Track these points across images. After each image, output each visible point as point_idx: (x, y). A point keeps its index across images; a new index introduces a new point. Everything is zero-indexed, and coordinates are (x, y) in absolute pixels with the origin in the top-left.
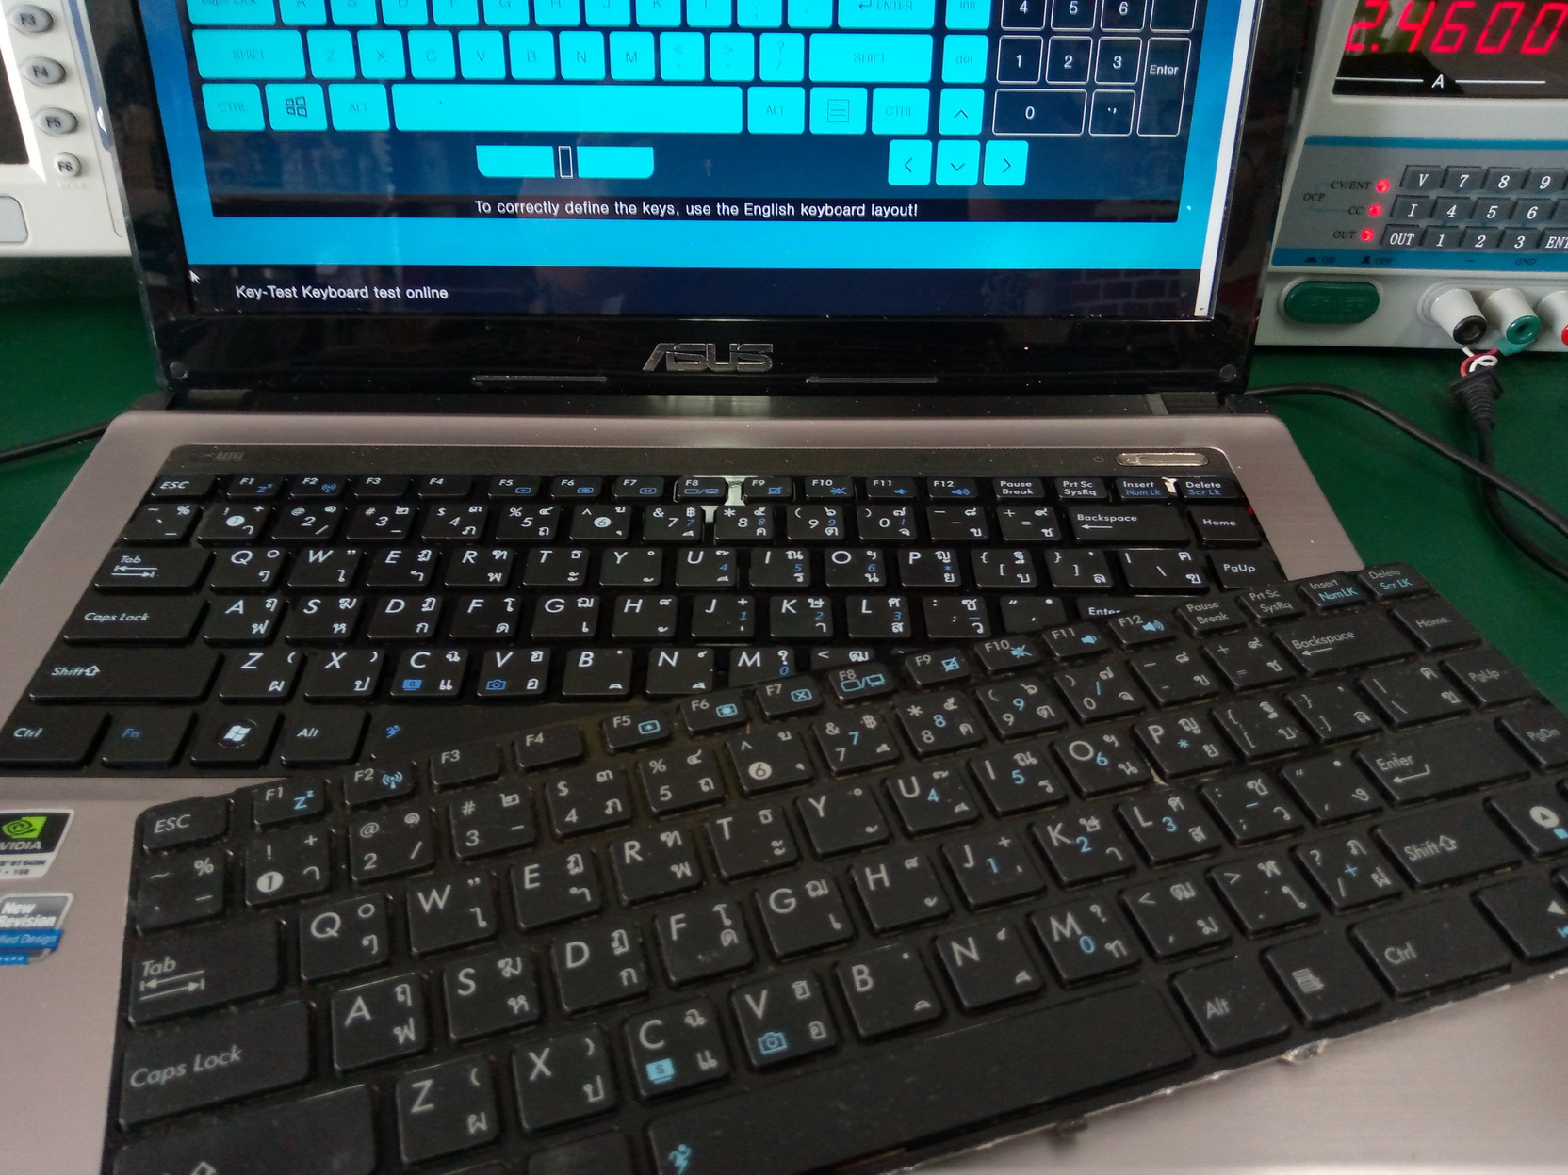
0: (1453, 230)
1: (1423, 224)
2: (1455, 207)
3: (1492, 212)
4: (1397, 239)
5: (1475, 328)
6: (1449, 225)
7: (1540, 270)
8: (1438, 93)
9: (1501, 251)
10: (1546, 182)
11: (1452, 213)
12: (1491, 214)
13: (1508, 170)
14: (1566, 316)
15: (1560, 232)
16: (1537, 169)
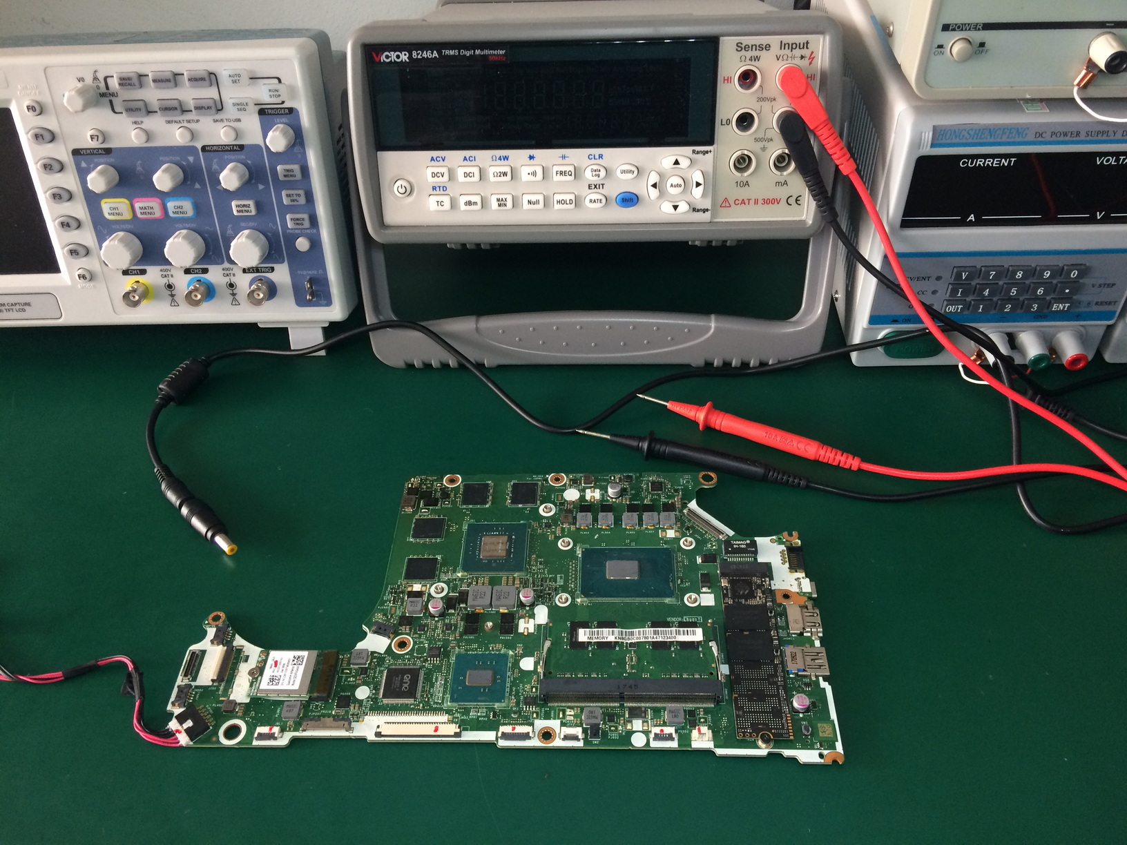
0: (988, 302)
1: (968, 299)
2: (988, 290)
3: (1014, 291)
4: (951, 308)
6: (986, 299)
7: (1052, 322)
8: (971, 224)
9: (1022, 311)
10: (1047, 274)
11: (986, 293)
12: (1013, 293)
13: (1022, 268)
14: (1070, 349)
15: (1060, 300)
16: (1040, 266)
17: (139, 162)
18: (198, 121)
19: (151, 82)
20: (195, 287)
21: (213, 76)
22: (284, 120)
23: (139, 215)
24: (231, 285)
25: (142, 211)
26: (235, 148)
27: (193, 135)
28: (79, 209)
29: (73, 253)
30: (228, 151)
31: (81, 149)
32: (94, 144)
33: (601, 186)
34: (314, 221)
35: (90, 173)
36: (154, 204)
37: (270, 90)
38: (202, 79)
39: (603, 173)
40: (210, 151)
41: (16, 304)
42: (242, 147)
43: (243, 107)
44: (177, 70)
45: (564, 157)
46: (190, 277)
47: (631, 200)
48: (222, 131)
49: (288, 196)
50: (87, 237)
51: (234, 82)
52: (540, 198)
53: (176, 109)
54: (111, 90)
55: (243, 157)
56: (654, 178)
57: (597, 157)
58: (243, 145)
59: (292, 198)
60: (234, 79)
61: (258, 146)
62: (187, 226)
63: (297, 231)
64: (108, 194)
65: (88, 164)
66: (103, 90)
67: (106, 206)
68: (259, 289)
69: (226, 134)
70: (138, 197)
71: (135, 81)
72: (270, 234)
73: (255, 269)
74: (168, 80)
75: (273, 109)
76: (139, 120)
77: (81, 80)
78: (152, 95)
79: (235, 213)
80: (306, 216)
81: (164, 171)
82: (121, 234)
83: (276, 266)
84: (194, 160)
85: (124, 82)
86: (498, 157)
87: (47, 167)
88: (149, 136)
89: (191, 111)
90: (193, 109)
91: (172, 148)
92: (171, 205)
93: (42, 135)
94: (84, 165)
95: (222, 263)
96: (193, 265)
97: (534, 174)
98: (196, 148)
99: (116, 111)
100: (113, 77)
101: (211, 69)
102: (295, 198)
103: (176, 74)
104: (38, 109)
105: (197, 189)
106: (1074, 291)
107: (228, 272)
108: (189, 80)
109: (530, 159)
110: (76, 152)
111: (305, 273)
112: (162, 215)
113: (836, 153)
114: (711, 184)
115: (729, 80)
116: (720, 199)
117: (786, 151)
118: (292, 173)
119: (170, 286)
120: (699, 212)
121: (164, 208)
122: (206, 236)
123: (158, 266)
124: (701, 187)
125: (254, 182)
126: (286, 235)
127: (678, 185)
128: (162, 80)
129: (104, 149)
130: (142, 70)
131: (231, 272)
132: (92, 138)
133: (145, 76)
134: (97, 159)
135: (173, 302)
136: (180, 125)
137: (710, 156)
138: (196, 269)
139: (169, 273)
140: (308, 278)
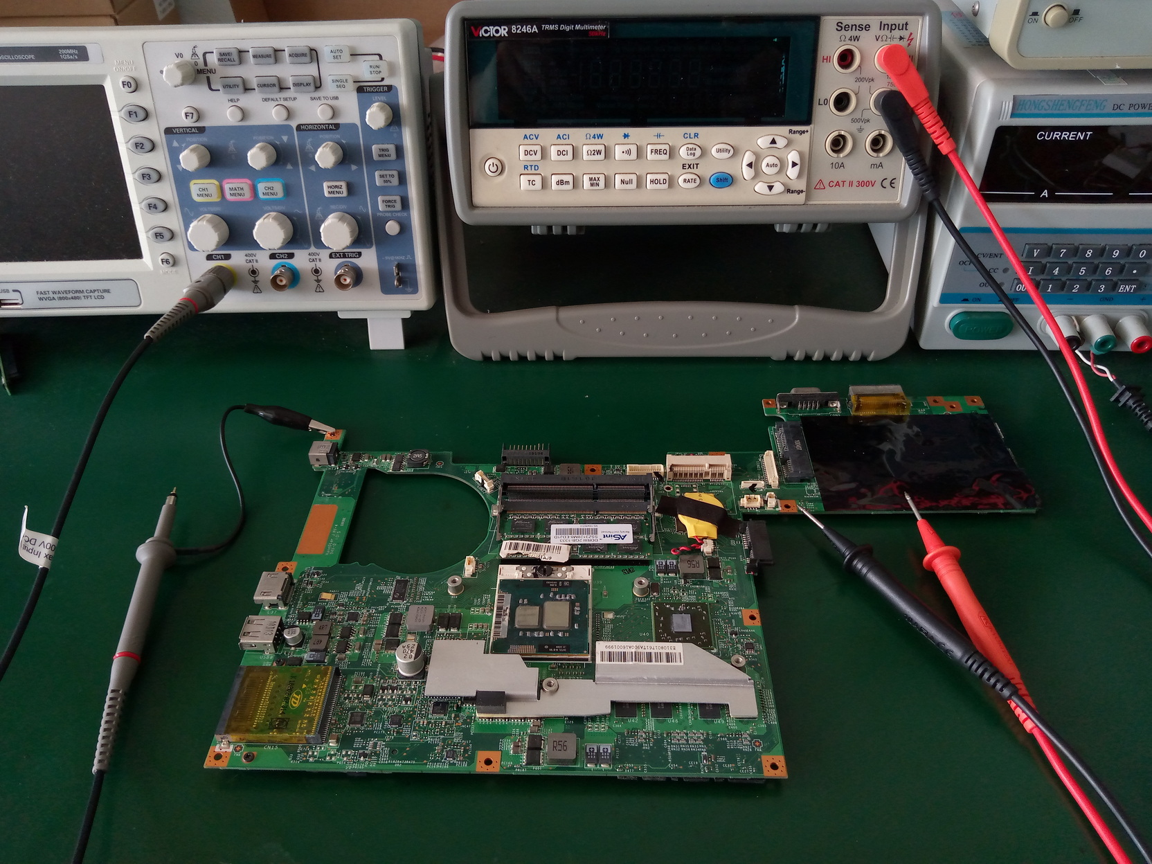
0: (1057, 282)
1: (1039, 277)
2: (1058, 268)
3: (1083, 270)
4: (1021, 287)
5: (1074, 343)
6: (1055, 278)
7: (1115, 304)
8: (1044, 200)
9: (1089, 293)
10: (1116, 254)
11: (1056, 272)
12: (1082, 272)
13: (1092, 247)
14: (1134, 331)
15: (1127, 282)
16: (1109, 245)
17: (231, 142)
18: (295, 99)
19: (251, 57)
20: (281, 271)
21: (313, 53)
22: (383, 97)
23: (228, 197)
24: (316, 271)
25: (232, 192)
26: (331, 127)
27: (290, 114)
28: (166, 191)
29: (158, 236)
30: (321, 130)
31: (174, 128)
32: (188, 123)
33: (695, 166)
34: (405, 204)
35: (181, 152)
36: (243, 184)
37: (371, 67)
38: (304, 55)
39: (698, 152)
40: (305, 130)
41: (95, 291)
42: (337, 126)
43: (343, 83)
44: (277, 46)
45: (659, 136)
46: (275, 262)
47: (726, 180)
48: (319, 111)
49: (381, 176)
50: (172, 220)
51: (336, 58)
52: (634, 178)
53: (274, 85)
54: (208, 68)
55: (338, 136)
56: (750, 158)
57: (692, 135)
58: (339, 124)
59: (385, 179)
60: (335, 55)
61: (354, 125)
62: (277, 208)
63: (388, 215)
64: (198, 174)
65: (181, 143)
66: (201, 65)
67: (195, 187)
68: (346, 273)
69: (323, 112)
70: (229, 178)
71: (235, 56)
72: (359, 218)
73: (342, 253)
74: (269, 56)
75: (372, 86)
76: (235, 97)
77: (179, 55)
78: (252, 71)
79: (326, 194)
80: (398, 198)
81: (260, 149)
82: (209, 216)
83: (364, 251)
84: (288, 139)
85: (224, 57)
86: (592, 136)
87: (139, 146)
88: (245, 114)
89: (289, 89)
90: (291, 87)
91: (267, 126)
92: (261, 187)
93: (135, 113)
94: (175, 144)
95: (309, 247)
96: (279, 249)
97: (629, 152)
98: (291, 127)
99: (213, 88)
100: (213, 52)
101: (313, 45)
102: (388, 178)
103: (276, 51)
104: (134, 85)
105: (289, 170)
106: (1140, 273)
107: (314, 257)
108: (290, 55)
109: (625, 138)
110: (169, 131)
111: (392, 258)
112: (251, 197)
113: (935, 132)
114: (807, 165)
115: (828, 59)
116: (815, 181)
117: (883, 132)
118: (386, 153)
119: (254, 272)
120: (793, 194)
121: (254, 189)
122: (295, 218)
123: (244, 250)
124: (797, 168)
125: (347, 162)
126: (376, 219)
127: (774, 165)
128: (262, 56)
129: (197, 127)
130: (242, 46)
131: (317, 257)
132: (186, 116)
133: (245, 51)
134: (189, 138)
135: (256, 288)
136: (277, 103)
137: (807, 136)
138: (282, 254)
139: (254, 258)
140: (396, 263)
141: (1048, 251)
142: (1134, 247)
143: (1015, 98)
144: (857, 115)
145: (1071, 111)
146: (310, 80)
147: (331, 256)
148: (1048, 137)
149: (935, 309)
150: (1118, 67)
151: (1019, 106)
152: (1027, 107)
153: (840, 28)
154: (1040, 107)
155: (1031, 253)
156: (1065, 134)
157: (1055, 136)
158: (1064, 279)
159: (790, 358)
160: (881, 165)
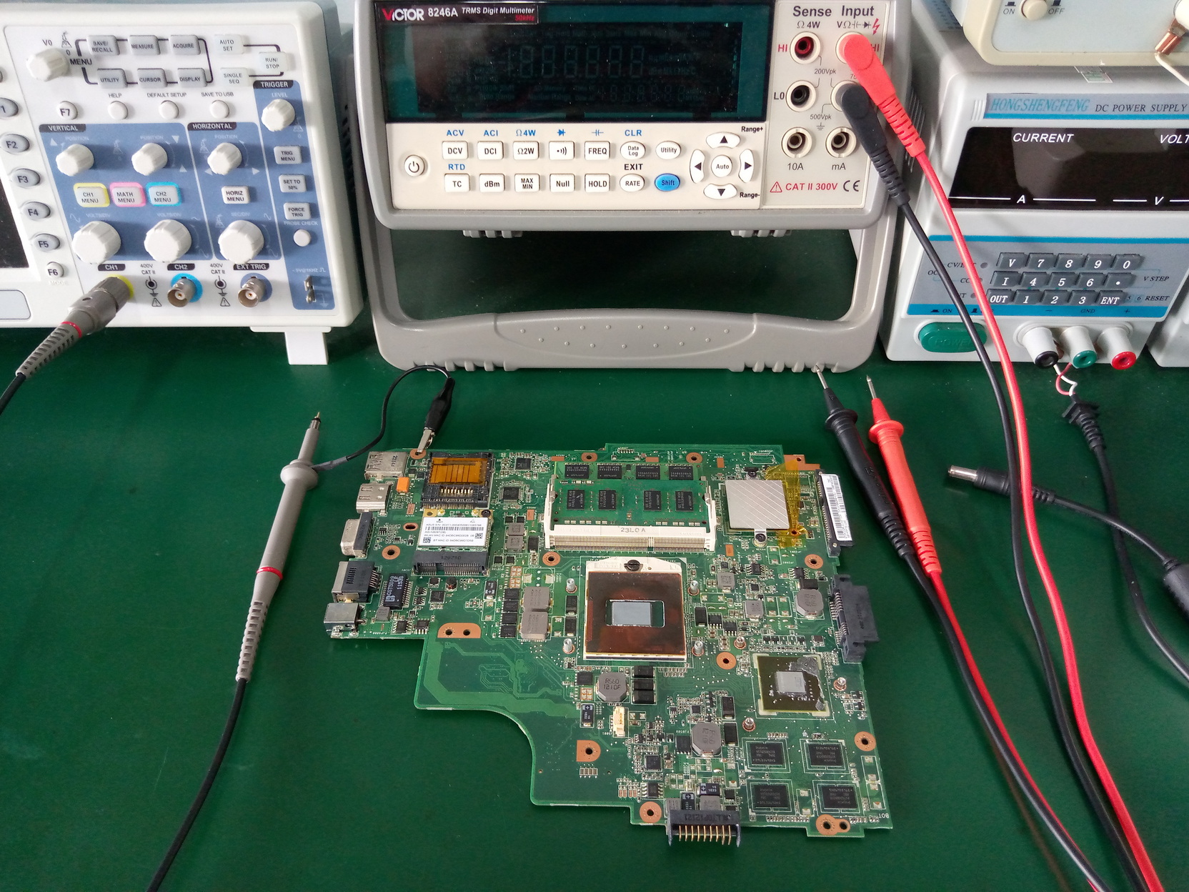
0: (1035, 293)
1: (1014, 288)
2: (1035, 280)
3: (1062, 281)
4: (996, 299)
5: (1051, 358)
6: (1032, 289)
7: (1098, 316)
8: (1021, 206)
9: (1069, 304)
10: (1098, 264)
11: (1033, 282)
12: (1061, 283)
13: (1072, 256)
14: (1117, 346)
15: (1110, 293)
16: (1092, 255)
17: (116, 140)
18: (184, 94)
19: (131, 47)
20: (180, 284)
21: (202, 43)
22: (283, 94)
23: (117, 202)
24: (220, 284)
25: (120, 198)
26: (226, 126)
27: (179, 111)
28: (47, 194)
29: (42, 244)
30: (216, 129)
31: (50, 125)
32: (65, 120)
33: (639, 166)
34: (314, 211)
35: (60, 153)
36: (133, 189)
37: (267, 59)
38: (190, 46)
39: (641, 151)
40: (198, 129)
42: (233, 125)
43: (236, 78)
44: (159, 35)
45: (597, 133)
46: (173, 274)
47: (672, 182)
48: (211, 107)
49: (286, 182)
50: (57, 226)
51: (226, 49)
52: (571, 179)
53: (159, 79)
54: (83, 57)
55: (236, 137)
56: (699, 158)
57: (635, 133)
58: (235, 123)
59: (291, 185)
60: (226, 46)
61: (253, 125)
62: (171, 215)
63: (298, 223)
64: (80, 177)
65: (58, 142)
66: (75, 56)
67: (79, 191)
68: (251, 287)
69: (216, 110)
70: (117, 181)
71: (111, 45)
72: (264, 226)
73: (247, 265)
74: (150, 46)
75: (270, 81)
76: (116, 91)
77: (47, 42)
78: (131, 62)
79: (226, 201)
80: (306, 206)
81: (147, 151)
82: (96, 223)
83: (271, 262)
84: (180, 139)
85: (99, 46)
86: (523, 132)
87: (11, 145)
88: (128, 111)
89: (177, 83)
90: (179, 81)
91: (154, 125)
92: (152, 192)
94: (53, 143)
95: (210, 258)
96: (177, 259)
97: (564, 151)
98: (180, 126)
99: (91, 80)
100: (85, 40)
101: (200, 34)
102: (293, 184)
103: (159, 40)
105: (183, 173)
106: (1124, 284)
107: (217, 269)
108: (174, 45)
109: (560, 135)
110: (44, 128)
111: (304, 271)
112: (143, 203)
113: (903, 132)
114: (760, 165)
115: (784, 48)
116: (771, 184)
117: (845, 130)
118: (290, 156)
119: (151, 284)
120: (747, 198)
121: (145, 193)
122: (192, 226)
123: (138, 260)
124: (751, 169)
125: (246, 165)
126: (282, 227)
127: (725, 167)
128: (142, 47)
129: (77, 125)
130: (119, 34)
131: (220, 268)
132: (62, 112)
133: (123, 40)
134: (68, 137)
135: (155, 301)
136: (164, 99)
137: (761, 133)
138: (181, 264)
139: (150, 269)
140: (308, 276)
141: (1026, 260)
142: (1118, 258)
143: (988, 96)
144: (817, 111)
145: (1050, 112)
146: (199, 74)
147: (235, 267)
148: (1026, 138)
149: (902, 320)
150: (1102, 64)
151: (992, 105)
152: (1002, 106)
153: (797, 13)
154: (1016, 108)
155: (1006, 262)
156: (1044, 136)
157: (1033, 138)
158: (1042, 290)
159: (748, 369)
160: (843, 166)
